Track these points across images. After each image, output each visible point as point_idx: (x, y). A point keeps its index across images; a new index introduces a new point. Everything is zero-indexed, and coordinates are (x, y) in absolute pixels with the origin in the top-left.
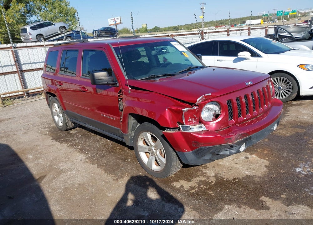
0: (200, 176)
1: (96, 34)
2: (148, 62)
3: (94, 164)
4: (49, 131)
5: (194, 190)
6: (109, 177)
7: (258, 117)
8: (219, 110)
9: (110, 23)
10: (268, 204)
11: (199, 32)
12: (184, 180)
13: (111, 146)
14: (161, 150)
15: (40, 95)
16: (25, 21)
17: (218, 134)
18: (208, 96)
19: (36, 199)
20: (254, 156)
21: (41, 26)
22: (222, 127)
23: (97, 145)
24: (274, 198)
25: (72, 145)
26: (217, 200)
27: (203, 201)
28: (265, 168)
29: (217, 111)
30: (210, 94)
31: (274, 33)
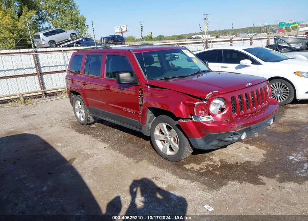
0: (207, 161)
1: (104, 41)
2: (160, 67)
3: (116, 150)
4: (72, 125)
5: (203, 171)
6: (131, 160)
7: (257, 112)
8: (224, 105)
9: (116, 31)
10: (264, 181)
11: (203, 41)
12: (194, 163)
13: (128, 137)
14: (175, 138)
15: (57, 95)
16: (36, 28)
17: (223, 124)
18: (216, 93)
19: (72, 175)
20: (254, 147)
21: (53, 33)
22: (227, 119)
23: (116, 136)
24: (270, 177)
25: (95, 137)
26: (222, 177)
27: (210, 178)
28: (263, 156)
29: (222, 106)
30: (217, 91)
31: (274, 44)
